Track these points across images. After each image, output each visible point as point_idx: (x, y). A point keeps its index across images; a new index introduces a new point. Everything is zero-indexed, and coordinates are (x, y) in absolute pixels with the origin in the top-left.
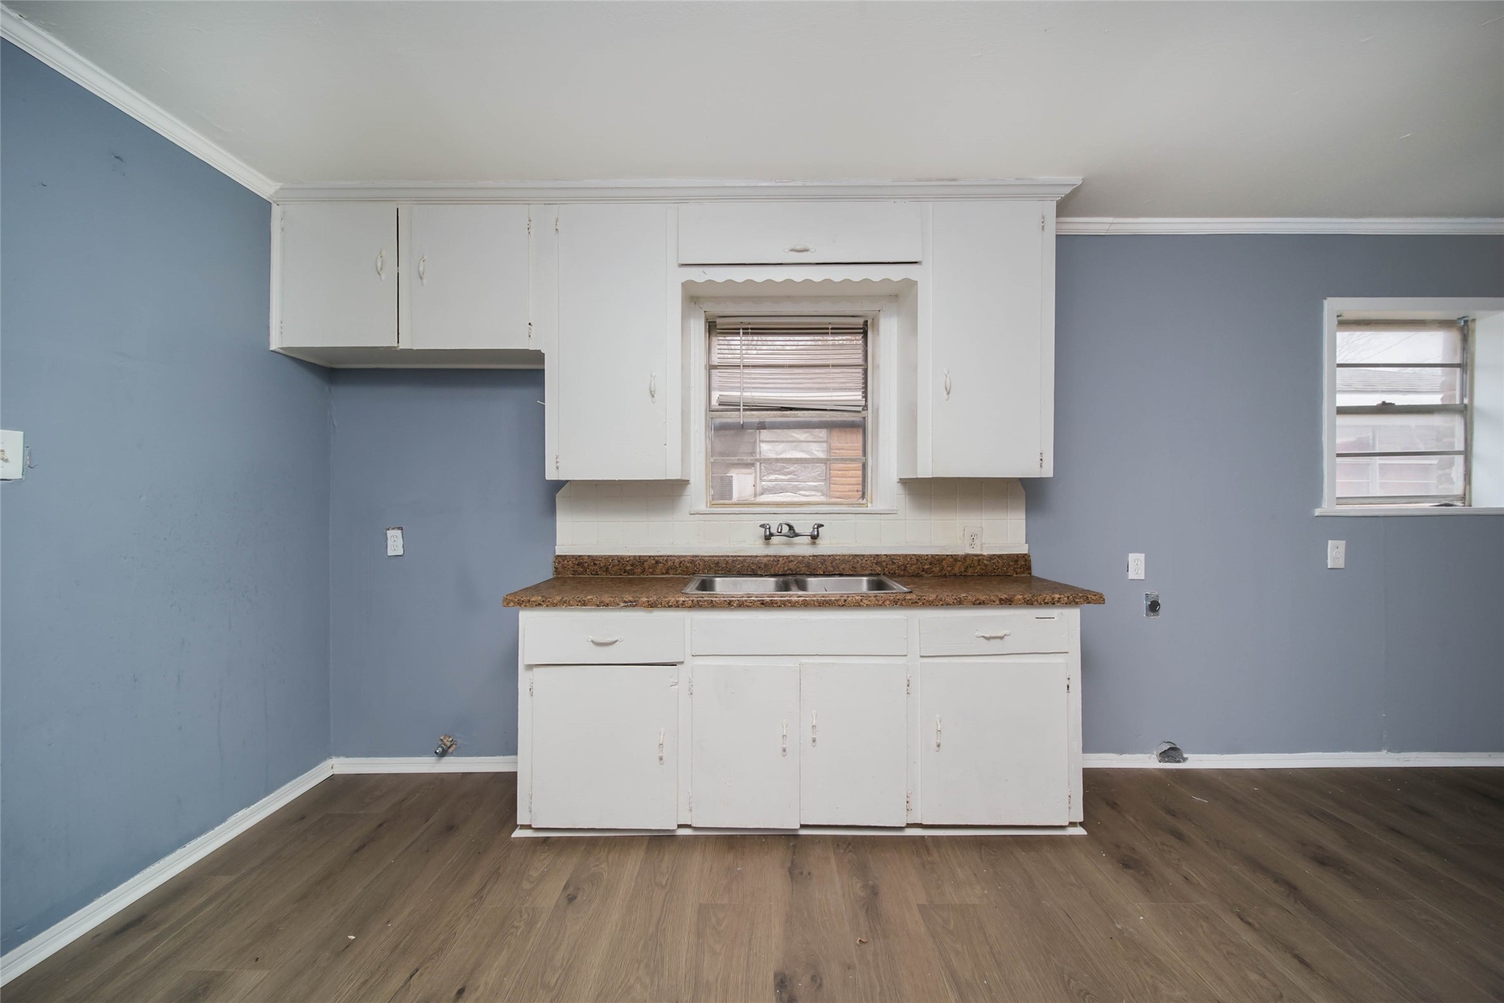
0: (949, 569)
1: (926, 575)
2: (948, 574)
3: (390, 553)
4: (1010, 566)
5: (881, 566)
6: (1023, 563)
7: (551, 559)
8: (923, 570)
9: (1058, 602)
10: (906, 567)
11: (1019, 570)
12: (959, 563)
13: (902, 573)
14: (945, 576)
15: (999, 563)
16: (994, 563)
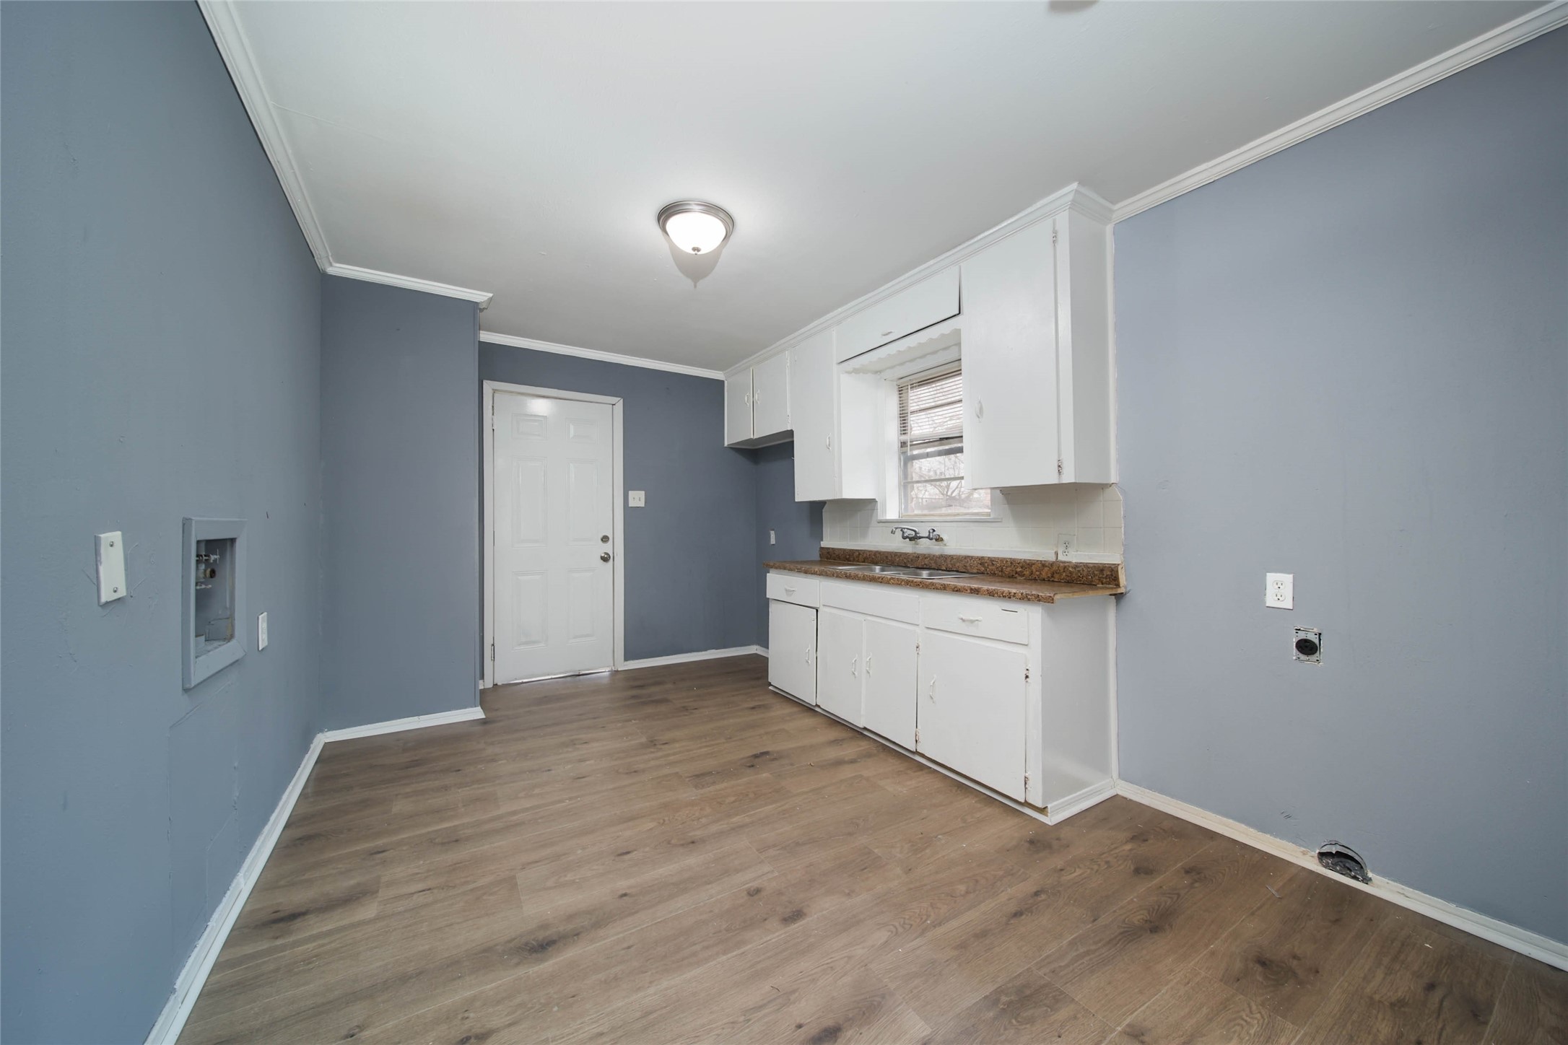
0: (1038, 573)
1: (1019, 578)
2: (1037, 578)
3: (772, 543)
4: (1095, 575)
5: (984, 566)
6: (1109, 573)
7: (818, 549)
8: (1016, 573)
9: (1014, 596)
10: (1002, 569)
11: (1104, 580)
12: (1046, 569)
13: (1000, 573)
14: (1035, 579)
15: (1083, 571)
16: (1079, 571)
